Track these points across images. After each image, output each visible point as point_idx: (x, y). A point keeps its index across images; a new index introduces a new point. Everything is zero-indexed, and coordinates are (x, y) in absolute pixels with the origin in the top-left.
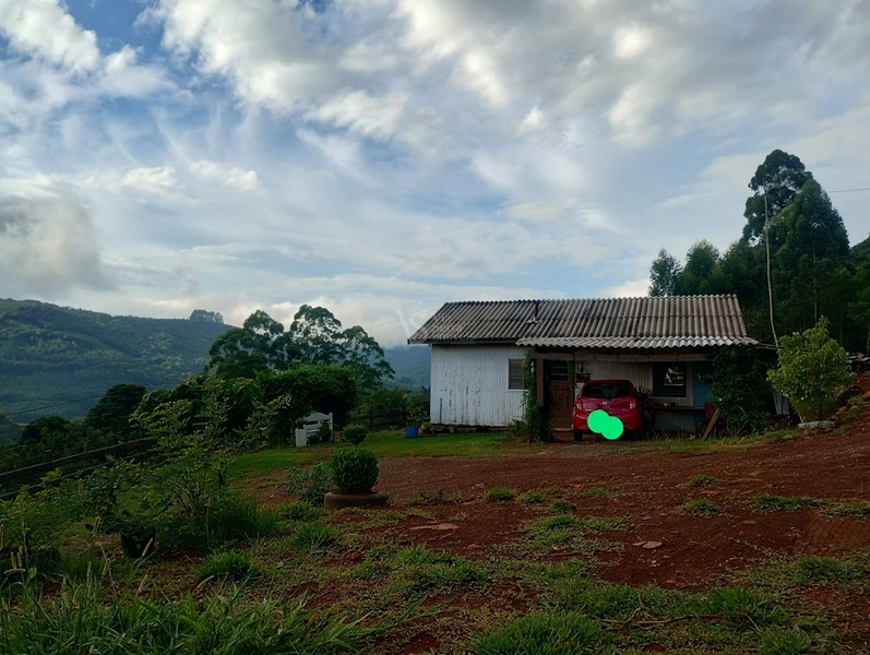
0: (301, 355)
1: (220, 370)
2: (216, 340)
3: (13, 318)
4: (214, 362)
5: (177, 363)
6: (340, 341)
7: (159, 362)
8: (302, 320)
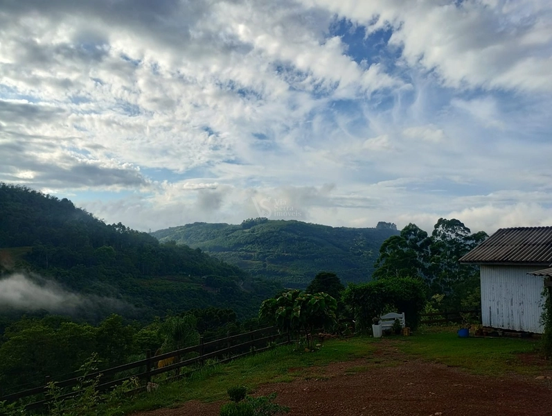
0: (440, 252)
1: (387, 262)
2: (383, 243)
3: (284, 230)
4: (383, 257)
5: (370, 255)
6: (470, 242)
7: (359, 254)
8: (440, 228)
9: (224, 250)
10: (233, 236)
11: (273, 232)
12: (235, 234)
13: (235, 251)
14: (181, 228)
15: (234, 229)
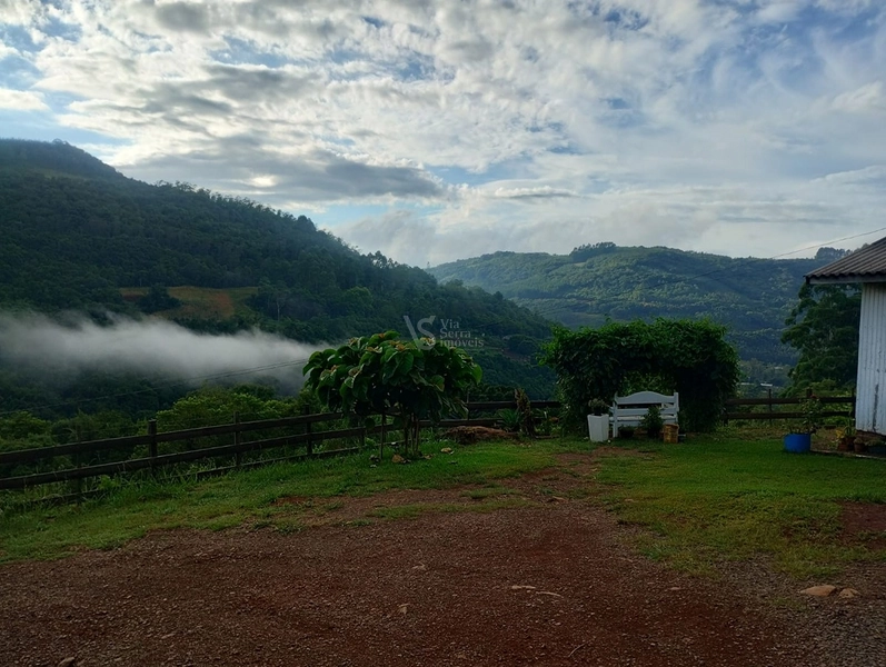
3: (644, 263)
7: (779, 304)
9: (543, 296)
10: (557, 274)
11: (624, 267)
12: (561, 270)
13: (560, 298)
14: (475, 261)
15: (559, 262)
